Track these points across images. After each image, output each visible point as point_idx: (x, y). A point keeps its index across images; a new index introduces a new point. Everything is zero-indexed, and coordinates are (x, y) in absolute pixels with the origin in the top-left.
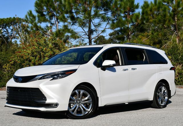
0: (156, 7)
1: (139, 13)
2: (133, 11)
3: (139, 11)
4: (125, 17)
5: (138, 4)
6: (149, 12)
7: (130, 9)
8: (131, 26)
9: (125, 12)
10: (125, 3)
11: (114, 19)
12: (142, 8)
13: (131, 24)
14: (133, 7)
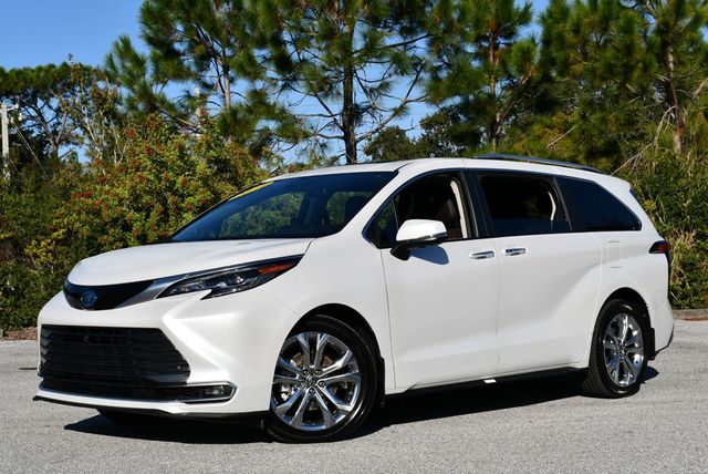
0: (596, 18)
1: (533, 40)
2: (510, 34)
3: (531, 31)
4: (479, 55)
5: (527, 7)
6: (570, 37)
7: (499, 25)
8: (503, 88)
9: (478, 39)
10: (478, 6)
11: (439, 64)
12: (543, 20)
13: (505, 82)
14: (509, 18)
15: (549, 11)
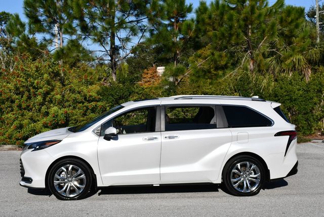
0: (218, 12)
1: (192, 20)
2: (184, 16)
4: (171, 25)
5: (191, 5)
6: (207, 20)
7: (178, 13)
8: (180, 39)
9: (169, 19)
10: (168, 5)
11: (153, 28)
12: (197, 12)
14: (182, 10)
15: (199, 8)
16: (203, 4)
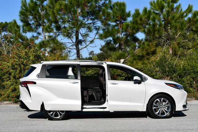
0: (146, 16)
1: (131, 22)
2: (125, 20)
4: (117, 25)
5: (129, 12)
6: (139, 22)
7: (121, 17)
8: (124, 35)
9: (116, 21)
10: (114, 12)
11: (105, 28)
12: (133, 16)
13: (124, 33)
14: (124, 15)
15: (135, 14)
16: (137, 11)
